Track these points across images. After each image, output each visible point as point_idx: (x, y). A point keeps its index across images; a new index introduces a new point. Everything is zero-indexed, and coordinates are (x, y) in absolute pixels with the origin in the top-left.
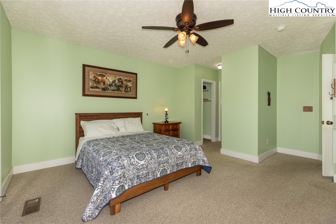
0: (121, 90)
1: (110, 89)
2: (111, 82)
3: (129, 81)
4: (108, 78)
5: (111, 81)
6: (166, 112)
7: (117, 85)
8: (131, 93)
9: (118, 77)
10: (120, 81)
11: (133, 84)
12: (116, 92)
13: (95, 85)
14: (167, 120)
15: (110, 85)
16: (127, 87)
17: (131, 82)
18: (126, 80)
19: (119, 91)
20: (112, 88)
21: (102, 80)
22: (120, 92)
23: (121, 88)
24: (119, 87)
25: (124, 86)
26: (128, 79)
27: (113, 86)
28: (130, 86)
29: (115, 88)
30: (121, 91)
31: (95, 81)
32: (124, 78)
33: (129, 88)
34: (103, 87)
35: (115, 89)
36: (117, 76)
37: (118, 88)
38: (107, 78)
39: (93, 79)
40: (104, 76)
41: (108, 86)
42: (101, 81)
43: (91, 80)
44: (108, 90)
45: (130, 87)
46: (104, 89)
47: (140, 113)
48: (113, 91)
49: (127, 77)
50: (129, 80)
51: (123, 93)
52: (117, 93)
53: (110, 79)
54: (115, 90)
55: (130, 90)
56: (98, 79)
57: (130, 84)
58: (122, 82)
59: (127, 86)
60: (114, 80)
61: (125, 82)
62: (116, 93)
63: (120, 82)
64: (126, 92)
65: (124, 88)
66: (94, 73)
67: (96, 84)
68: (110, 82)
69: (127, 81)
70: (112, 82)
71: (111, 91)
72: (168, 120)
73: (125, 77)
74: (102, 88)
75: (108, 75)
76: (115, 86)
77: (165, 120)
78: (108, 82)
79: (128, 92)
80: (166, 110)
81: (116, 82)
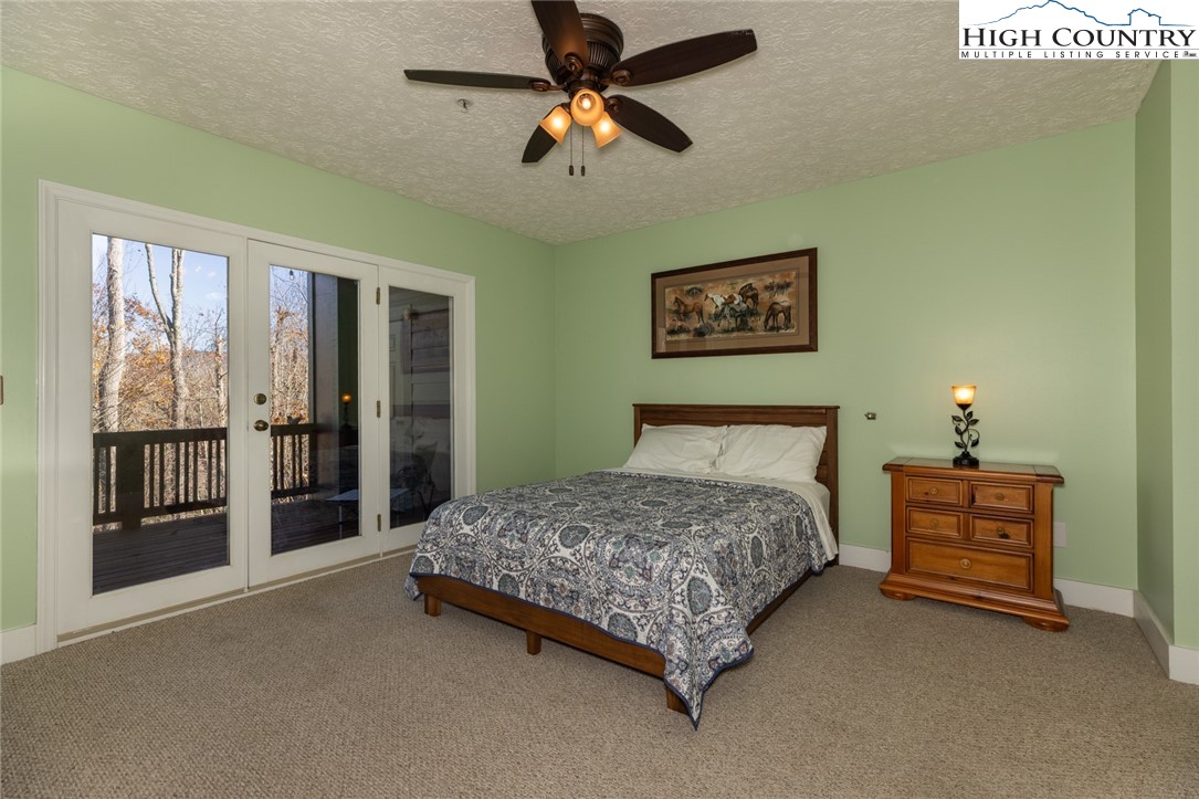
0: (751, 324)
1: (717, 328)
2: (719, 304)
3: (783, 287)
4: (710, 295)
5: (720, 301)
6: (964, 407)
7: (738, 310)
8: (793, 331)
9: (741, 284)
10: (750, 294)
11: (796, 295)
12: (735, 334)
13: (679, 324)
14: (969, 449)
15: (718, 316)
16: (772, 311)
17: (790, 290)
18: (769, 288)
19: (743, 330)
20: (724, 324)
21: (695, 304)
22: (750, 334)
23: (751, 321)
24: (744, 315)
25: (763, 310)
26: (778, 280)
27: (725, 317)
28: (786, 304)
29: (732, 321)
30: (751, 330)
31: (677, 312)
32: (761, 280)
33: (782, 314)
34: (698, 326)
35: (733, 325)
36: (740, 281)
37: (743, 320)
38: (707, 297)
39: (674, 308)
40: (700, 291)
41: (710, 322)
42: (693, 310)
43: (670, 311)
44: (712, 331)
45: (787, 311)
46: (700, 333)
47: (827, 408)
48: (725, 335)
49: (771, 273)
50: (782, 282)
51: (761, 336)
52: (736, 338)
53: (716, 298)
54: (733, 330)
55: (788, 319)
56: (686, 306)
57: (783, 299)
58: (755, 297)
59: (775, 306)
60: (731, 297)
61: (764, 296)
62: (734, 338)
63: (748, 297)
64: (772, 329)
65: (763, 318)
66: (675, 292)
67: (681, 320)
68: (717, 306)
69: (772, 289)
70: (723, 304)
71: (721, 336)
72: (973, 452)
73: (765, 277)
74: (696, 329)
75: (710, 285)
76: (731, 316)
77: (959, 452)
78: (710, 309)
79: (779, 329)
80: (964, 395)
81: (736, 302)
